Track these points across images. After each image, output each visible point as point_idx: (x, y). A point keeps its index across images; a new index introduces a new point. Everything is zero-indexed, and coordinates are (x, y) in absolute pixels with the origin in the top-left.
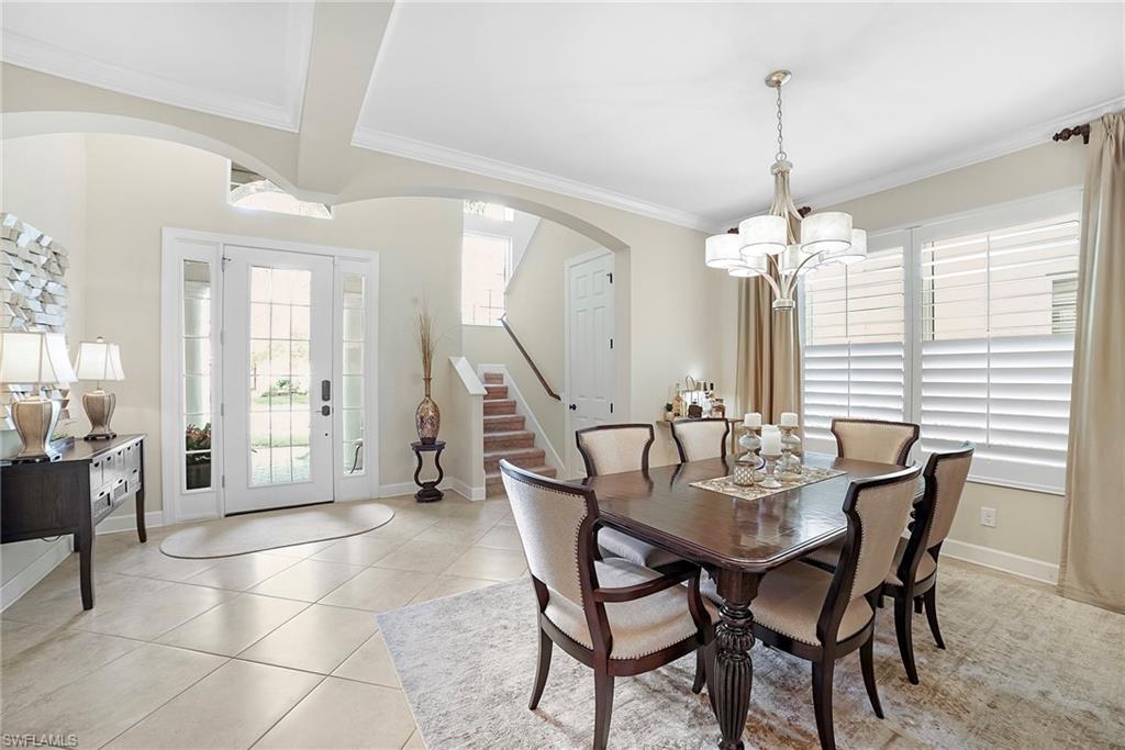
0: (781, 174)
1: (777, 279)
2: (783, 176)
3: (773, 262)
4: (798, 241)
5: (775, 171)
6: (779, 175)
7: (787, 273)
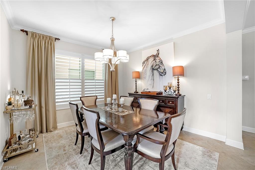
0: (113, 40)
1: (111, 64)
2: (113, 41)
3: (110, 60)
4: (116, 56)
5: (112, 39)
6: (112, 40)
7: (113, 63)
